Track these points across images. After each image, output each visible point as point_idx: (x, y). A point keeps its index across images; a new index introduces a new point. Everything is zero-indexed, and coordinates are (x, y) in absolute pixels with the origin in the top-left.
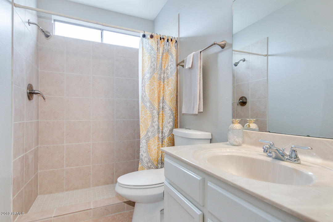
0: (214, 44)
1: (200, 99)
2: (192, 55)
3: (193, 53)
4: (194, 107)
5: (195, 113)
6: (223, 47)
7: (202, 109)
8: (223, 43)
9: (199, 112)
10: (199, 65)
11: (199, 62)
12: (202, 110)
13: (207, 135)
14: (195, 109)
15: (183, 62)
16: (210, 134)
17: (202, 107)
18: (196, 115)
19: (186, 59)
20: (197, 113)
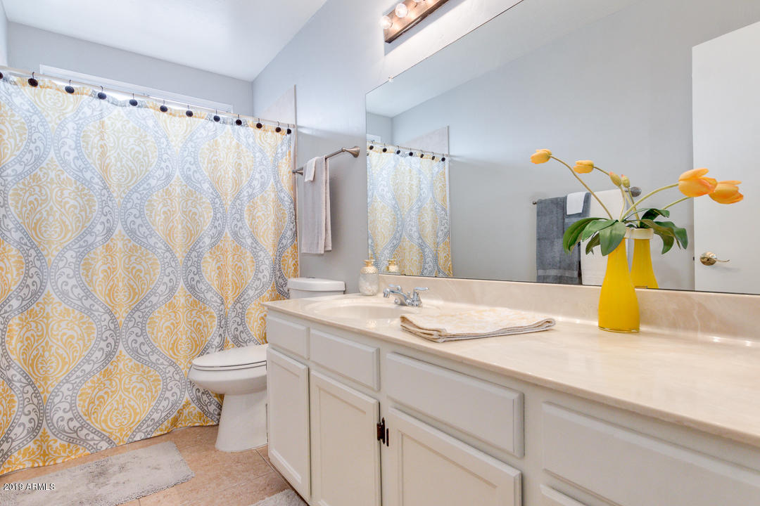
0: (343, 151)
1: (326, 230)
2: (314, 160)
3: (316, 158)
4: (318, 243)
5: (319, 252)
6: (356, 155)
7: (331, 245)
8: (355, 149)
9: (325, 251)
10: (324, 177)
11: (324, 174)
12: (330, 248)
13: (338, 285)
14: (319, 247)
15: (302, 169)
16: (343, 283)
17: (330, 242)
18: (322, 255)
19: (306, 166)
20: (323, 252)
